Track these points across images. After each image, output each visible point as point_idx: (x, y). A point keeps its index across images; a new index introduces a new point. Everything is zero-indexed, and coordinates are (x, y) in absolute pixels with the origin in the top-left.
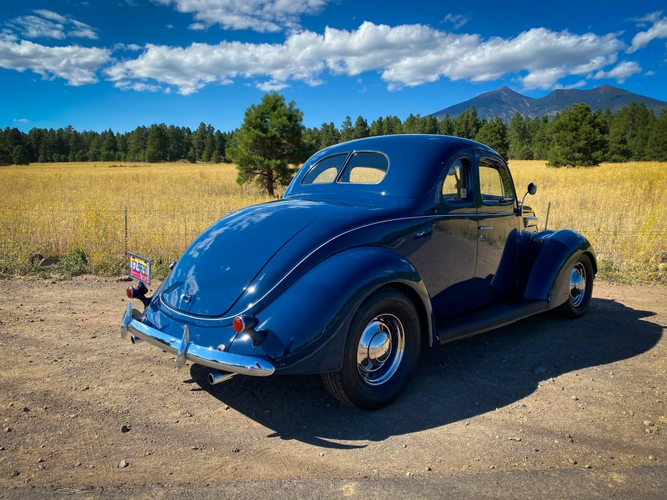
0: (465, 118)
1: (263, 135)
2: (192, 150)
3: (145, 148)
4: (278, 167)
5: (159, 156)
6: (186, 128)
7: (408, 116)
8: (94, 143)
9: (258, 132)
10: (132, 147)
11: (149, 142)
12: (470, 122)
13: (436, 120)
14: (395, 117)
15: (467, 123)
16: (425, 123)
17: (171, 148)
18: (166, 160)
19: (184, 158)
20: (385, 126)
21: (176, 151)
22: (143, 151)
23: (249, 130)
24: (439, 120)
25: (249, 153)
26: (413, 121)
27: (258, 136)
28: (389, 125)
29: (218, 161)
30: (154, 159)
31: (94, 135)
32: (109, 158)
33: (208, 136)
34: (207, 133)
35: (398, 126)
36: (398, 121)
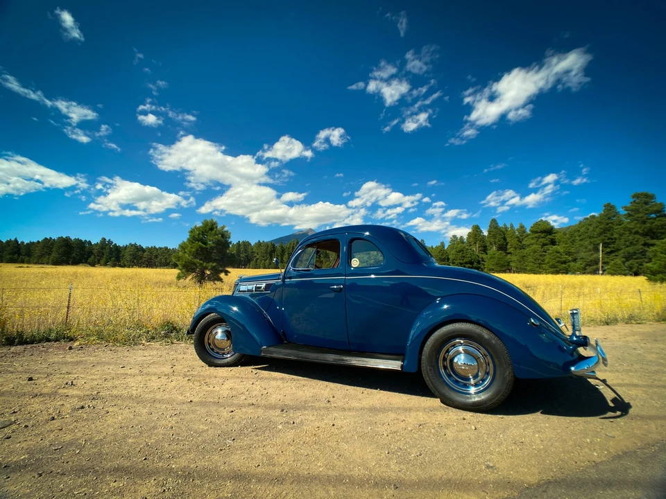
2: (92, 257)
3: (50, 254)
5: (63, 261)
6: (88, 240)
7: (257, 241)
10: (37, 252)
11: (54, 249)
13: (274, 246)
14: (248, 242)
16: (268, 246)
17: (74, 255)
18: (69, 264)
19: (83, 263)
21: (78, 257)
22: (47, 257)
24: (276, 244)
26: (260, 244)
28: (244, 246)
29: (114, 266)
30: (57, 263)
32: (13, 261)
33: (108, 246)
34: (106, 245)
35: (249, 247)
36: (250, 244)
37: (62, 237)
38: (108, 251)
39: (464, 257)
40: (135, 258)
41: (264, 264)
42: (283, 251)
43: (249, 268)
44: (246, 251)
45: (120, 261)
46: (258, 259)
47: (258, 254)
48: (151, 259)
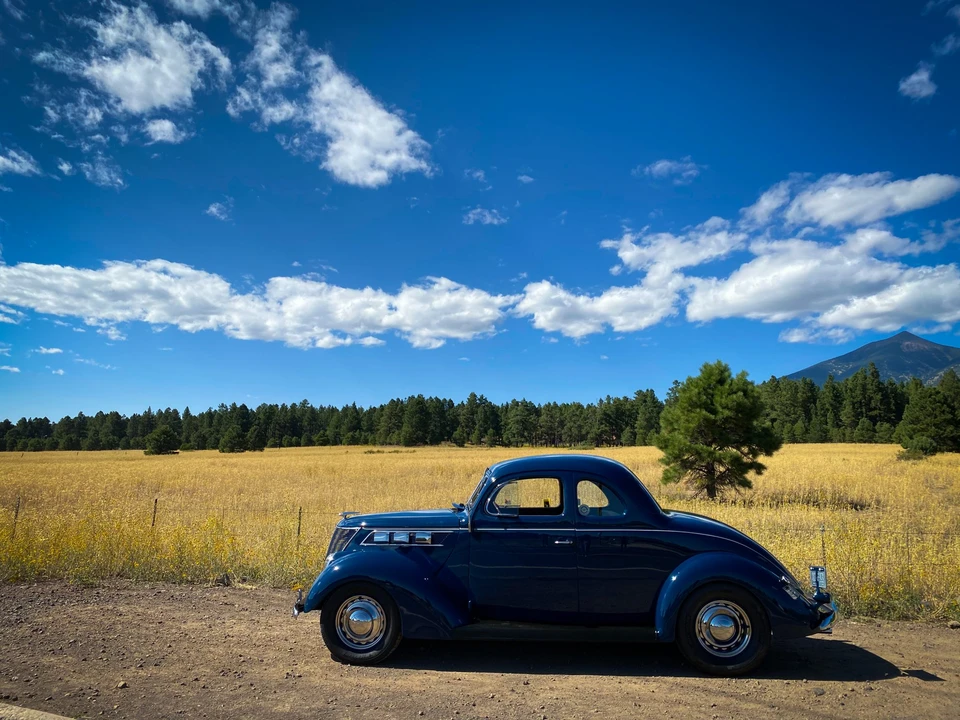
0: (860, 381)
2: (459, 429)
3: (399, 428)
5: (417, 438)
6: (448, 399)
7: (768, 378)
8: (333, 421)
10: (382, 427)
11: (405, 418)
12: (869, 387)
13: (813, 385)
15: (864, 388)
16: (796, 388)
17: (432, 427)
18: (425, 443)
19: (447, 440)
21: (438, 431)
22: (397, 432)
24: (822, 387)
26: (777, 386)
29: (493, 444)
30: (412, 442)
31: (333, 410)
32: (354, 442)
33: (480, 410)
34: (478, 406)
37: (413, 397)
38: (481, 416)
40: (525, 429)
41: (791, 431)
42: (838, 398)
45: (501, 436)
46: (774, 420)
47: (773, 408)
48: (551, 428)
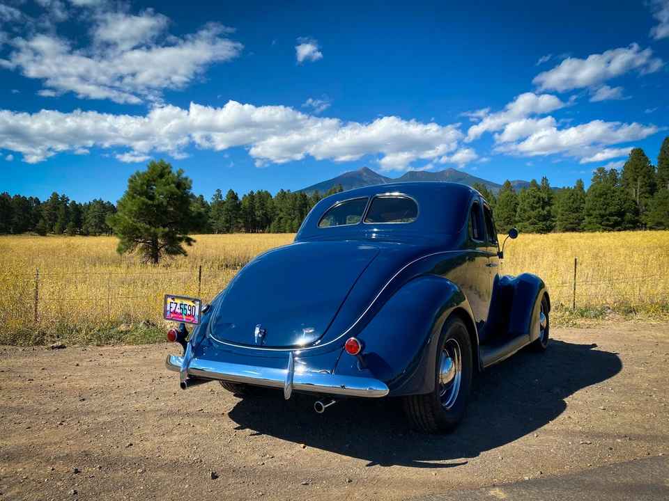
1: (150, 202)
2: (41, 221)
4: (165, 236)
6: (34, 197)
7: (279, 191)
9: (144, 199)
13: (306, 196)
14: (266, 192)
16: (296, 198)
17: (15, 219)
18: (9, 233)
19: (30, 231)
20: (257, 199)
21: (22, 222)
23: (134, 197)
24: (309, 195)
25: (133, 221)
26: (284, 196)
27: (144, 203)
28: (260, 199)
29: (73, 234)
34: (60, 204)
35: (269, 201)
36: (269, 195)
38: (62, 212)
39: (608, 204)
41: (291, 226)
43: (269, 232)
44: (263, 206)
45: (81, 227)
46: (281, 218)
47: (281, 211)
